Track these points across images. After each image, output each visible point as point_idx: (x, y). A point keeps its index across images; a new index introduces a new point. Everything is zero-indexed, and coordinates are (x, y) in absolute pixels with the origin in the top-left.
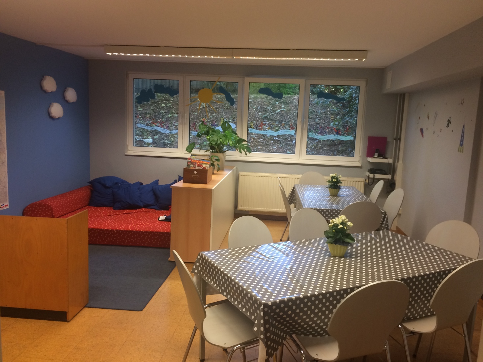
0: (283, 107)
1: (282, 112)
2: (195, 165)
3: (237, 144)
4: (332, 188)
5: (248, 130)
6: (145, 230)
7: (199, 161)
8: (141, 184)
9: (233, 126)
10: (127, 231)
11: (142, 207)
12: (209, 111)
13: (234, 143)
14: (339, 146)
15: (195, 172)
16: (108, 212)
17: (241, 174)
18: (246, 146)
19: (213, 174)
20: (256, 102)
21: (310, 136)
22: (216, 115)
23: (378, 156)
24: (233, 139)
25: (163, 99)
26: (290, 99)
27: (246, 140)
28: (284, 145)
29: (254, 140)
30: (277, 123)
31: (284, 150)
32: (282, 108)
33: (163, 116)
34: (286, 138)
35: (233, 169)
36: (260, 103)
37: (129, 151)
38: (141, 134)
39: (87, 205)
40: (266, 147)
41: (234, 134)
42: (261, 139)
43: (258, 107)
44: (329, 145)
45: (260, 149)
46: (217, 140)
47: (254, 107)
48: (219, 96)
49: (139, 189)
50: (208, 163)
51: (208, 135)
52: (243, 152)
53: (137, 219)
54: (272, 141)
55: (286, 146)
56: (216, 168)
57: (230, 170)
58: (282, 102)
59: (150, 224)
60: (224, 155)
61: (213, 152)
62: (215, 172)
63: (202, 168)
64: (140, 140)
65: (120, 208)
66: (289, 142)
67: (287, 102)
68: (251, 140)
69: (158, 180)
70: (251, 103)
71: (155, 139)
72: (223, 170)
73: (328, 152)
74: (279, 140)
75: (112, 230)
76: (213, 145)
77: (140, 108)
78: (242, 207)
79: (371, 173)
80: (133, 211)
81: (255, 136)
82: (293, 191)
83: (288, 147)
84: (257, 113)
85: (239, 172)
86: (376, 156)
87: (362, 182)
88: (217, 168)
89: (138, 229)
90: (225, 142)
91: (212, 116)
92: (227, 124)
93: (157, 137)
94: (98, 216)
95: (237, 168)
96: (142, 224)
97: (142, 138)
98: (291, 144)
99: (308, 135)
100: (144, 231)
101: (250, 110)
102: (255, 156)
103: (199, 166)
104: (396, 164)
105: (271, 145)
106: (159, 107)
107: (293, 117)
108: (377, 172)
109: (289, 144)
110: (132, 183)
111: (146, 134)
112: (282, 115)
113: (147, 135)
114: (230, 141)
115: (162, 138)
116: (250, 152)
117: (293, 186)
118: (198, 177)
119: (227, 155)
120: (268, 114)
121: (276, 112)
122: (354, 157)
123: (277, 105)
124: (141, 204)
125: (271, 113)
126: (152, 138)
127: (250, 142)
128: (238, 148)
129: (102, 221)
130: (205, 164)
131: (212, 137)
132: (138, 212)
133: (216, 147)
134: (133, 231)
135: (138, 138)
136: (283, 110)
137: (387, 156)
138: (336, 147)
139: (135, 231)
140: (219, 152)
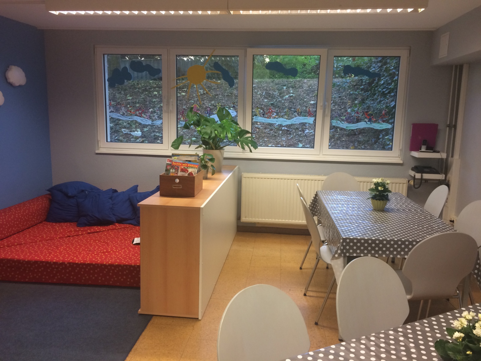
0: (292, 92)
1: (291, 98)
2: (177, 169)
3: (238, 137)
4: (376, 200)
5: (252, 119)
6: (110, 262)
7: (183, 163)
8: (115, 191)
9: (233, 113)
10: (83, 264)
11: (115, 223)
12: (207, 98)
13: (234, 136)
14: (360, 136)
15: (177, 181)
16: (68, 232)
17: (244, 177)
18: (250, 139)
19: (206, 178)
20: (260, 87)
21: (333, 125)
22: (215, 103)
23: (427, 149)
24: (232, 131)
25: (155, 86)
26: (300, 83)
27: (251, 132)
28: (295, 136)
29: (259, 131)
30: (286, 110)
31: (295, 142)
32: (290, 93)
33: (155, 105)
34: (297, 128)
35: (234, 170)
36: (265, 88)
37: (101, 149)
38: (128, 126)
39: (44, 221)
40: (273, 139)
41: (234, 124)
42: (268, 129)
43: (263, 93)
44: (348, 135)
45: (266, 141)
46: (211, 132)
47: (259, 93)
48: (218, 82)
49: (111, 198)
50: (196, 166)
51: (198, 126)
52: (246, 147)
53: (103, 242)
54: (281, 132)
55: (297, 137)
56: (210, 170)
57: (229, 171)
58: (290, 87)
59: (118, 252)
60: (221, 152)
61: (206, 148)
62: (209, 175)
63: (186, 175)
64: (127, 134)
65: (85, 225)
66: (300, 133)
67: (296, 87)
68: (255, 131)
69: (137, 186)
70: (255, 89)
71: (145, 132)
72: (220, 171)
73: (347, 143)
74: (288, 131)
75: (63, 264)
76: (205, 139)
77: (129, 97)
78: (247, 219)
79: (418, 172)
80: (102, 228)
81: (260, 126)
82: (315, 200)
83: (300, 138)
84: (262, 100)
85: (243, 173)
86: (423, 148)
87: (404, 183)
88: (212, 170)
89: (99, 262)
90: (222, 135)
91: (210, 104)
92: (224, 111)
93: (147, 129)
94: (52, 239)
95: (239, 168)
96: (107, 252)
97: (130, 131)
98: (303, 135)
99: (331, 123)
100: (107, 264)
101: (254, 96)
102: (263, 152)
103: (183, 170)
104: (450, 159)
105: (279, 137)
106: (150, 95)
107: (303, 103)
108: (426, 170)
109: (301, 134)
110: (104, 190)
111: (134, 126)
112: (290, 102)
113: (136, 127)
114: (229, 134)
115: (153, 130)
116: (256, 148)
117: (316, 193)
118: (181, 188)
119: (225, 151)
120: (274, 100)
121: (284, 98)
122: (392, 150)
123: (285, 90)
124: (114, 219)
125: (278, 99)
126: (141, 131)
127: (255, 133)
128: (240, 142)
129: (54, 246)
130: (191, 167)
131: (203, 128)
132: (108, 230)
133: (211, 141)
134: (92, 264)
135: (125, 131)
136: (292, 96)
137: (438, 149)
138: (357, 137)
139: (96, 264)
140: (214, 148)
